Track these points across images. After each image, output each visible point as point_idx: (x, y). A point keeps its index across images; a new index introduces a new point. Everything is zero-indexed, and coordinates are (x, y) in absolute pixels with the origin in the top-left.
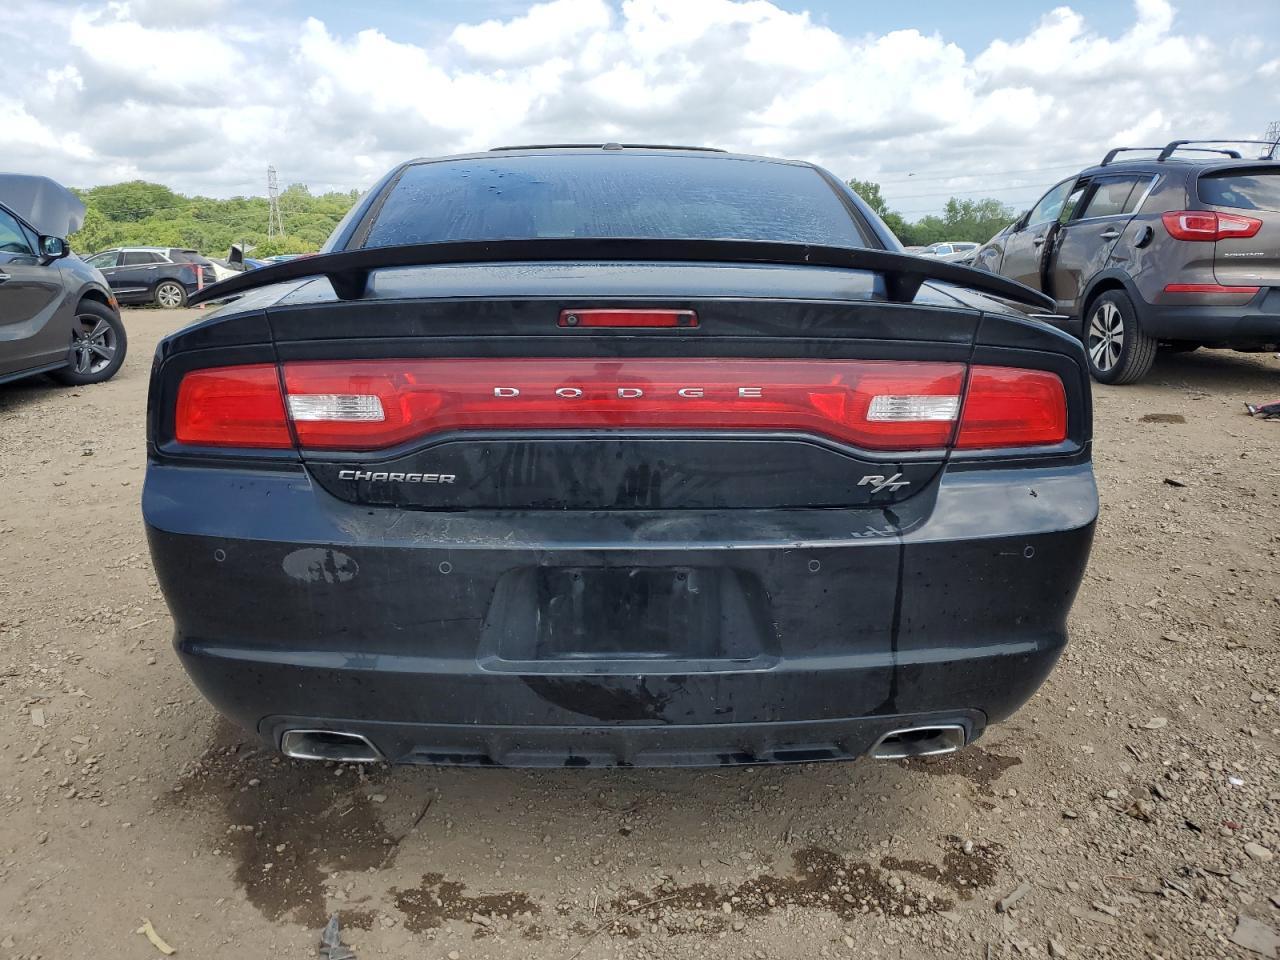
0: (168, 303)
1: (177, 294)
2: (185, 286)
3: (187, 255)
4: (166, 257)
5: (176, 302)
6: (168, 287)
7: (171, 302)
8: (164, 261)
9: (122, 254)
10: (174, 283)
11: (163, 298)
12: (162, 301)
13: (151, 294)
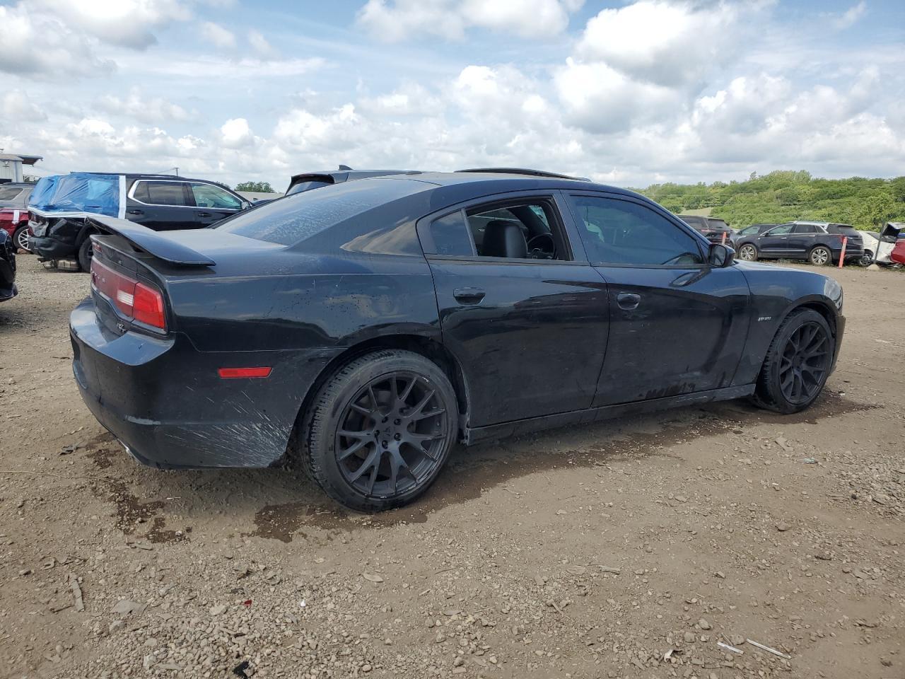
0: (817, 261)
1: (825, 256)
2: (832, 251)
3: (840, 229)
4: (824, 229)
5: (823, 261)
6: (820, 250)
7: (820, 261)
8: (823, 231)
9: (795, 225)
10: (826, 248)
11: (815, 258)
12: (813, 260)
13: (807, 254)
